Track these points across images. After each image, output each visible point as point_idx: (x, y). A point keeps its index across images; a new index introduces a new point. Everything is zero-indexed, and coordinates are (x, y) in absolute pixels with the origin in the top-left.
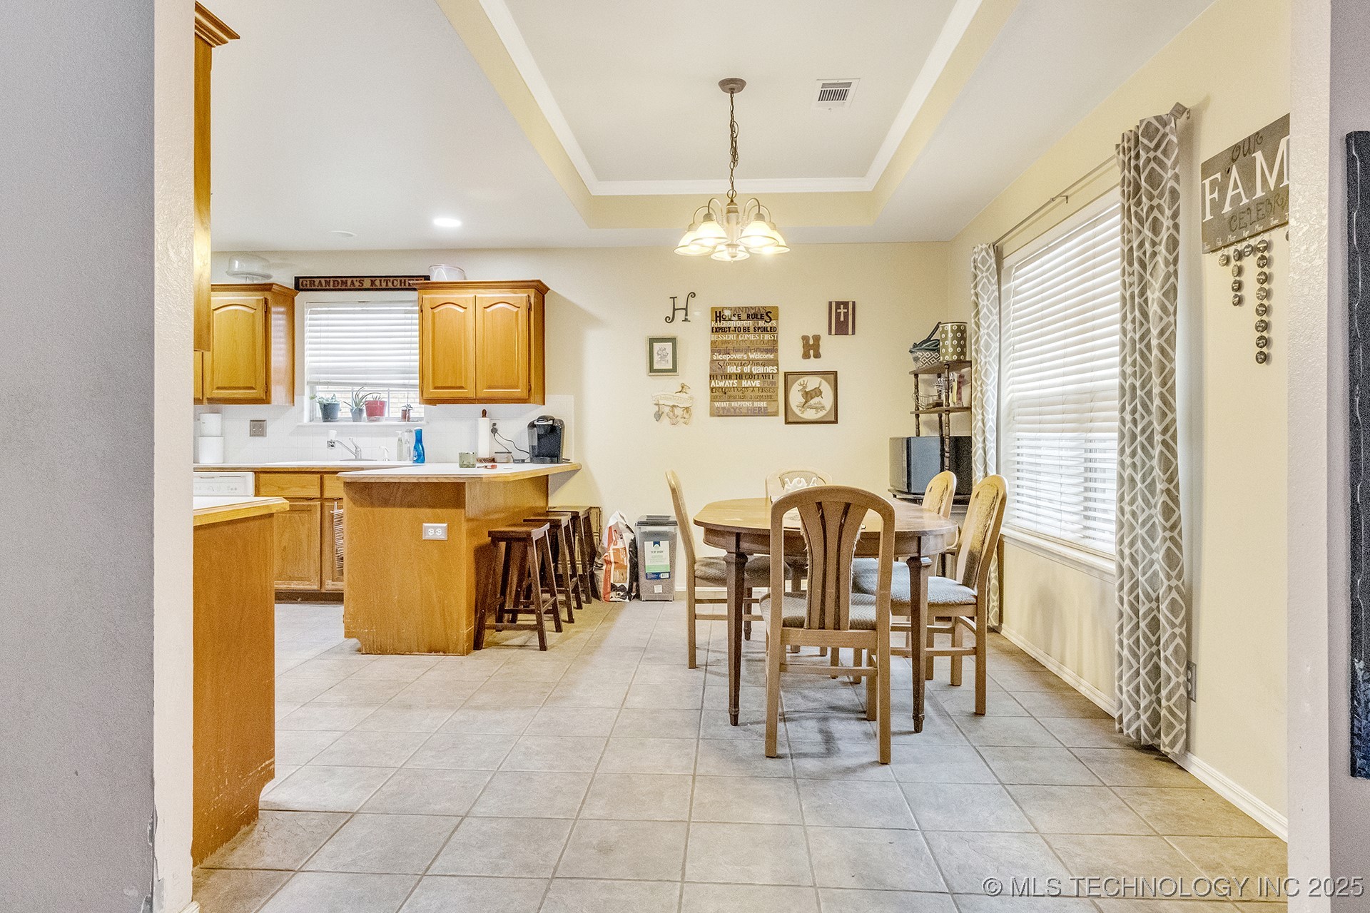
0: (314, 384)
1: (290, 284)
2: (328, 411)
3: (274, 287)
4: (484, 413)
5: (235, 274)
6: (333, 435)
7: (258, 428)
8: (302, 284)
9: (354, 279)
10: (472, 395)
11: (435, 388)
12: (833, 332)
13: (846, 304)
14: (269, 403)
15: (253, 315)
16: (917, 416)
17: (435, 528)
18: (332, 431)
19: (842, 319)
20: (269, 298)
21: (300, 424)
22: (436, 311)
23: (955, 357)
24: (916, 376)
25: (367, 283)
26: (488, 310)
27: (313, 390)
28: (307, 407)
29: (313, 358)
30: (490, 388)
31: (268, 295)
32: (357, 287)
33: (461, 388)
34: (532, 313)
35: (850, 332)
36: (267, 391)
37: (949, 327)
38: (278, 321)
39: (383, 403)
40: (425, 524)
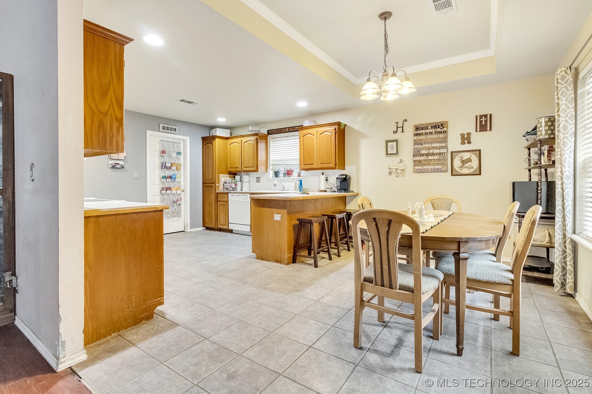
0: (273, 165)
1: (266, 133)
2: (276, 174)
3: (259, 134)
4: (323, 173)
5: (250, 131)
6: (275, 182)
7: (258, 179)
8: (270, 132)
9: (284, 129)
10: (316, 167)
11: (304, 165)
12: (478, 130)
13: (486, 116)
14: (258, 172)
15: (254, 144)
16: (530, 170)
17: (277, 216)
18: (276, 181)
19: (483, 123)
20: (258, 138)
21: (269, 178)
22: (304, 137)
23: (547, 136)
24: (529, 149)
25: (287, 130)
26: (321, 135)
27: (273, 167)
28: (271, 173)
29: (273, 157)
30: (322, 164)
31: (257, 137)
32: (284, 131)
33: (313, 164)
34: (337, 135)
35: (488, 129)
36: (257, 168)
37: (543, 120)
38: (262, 146)
39: (292, 171)
40: (274, 215)
